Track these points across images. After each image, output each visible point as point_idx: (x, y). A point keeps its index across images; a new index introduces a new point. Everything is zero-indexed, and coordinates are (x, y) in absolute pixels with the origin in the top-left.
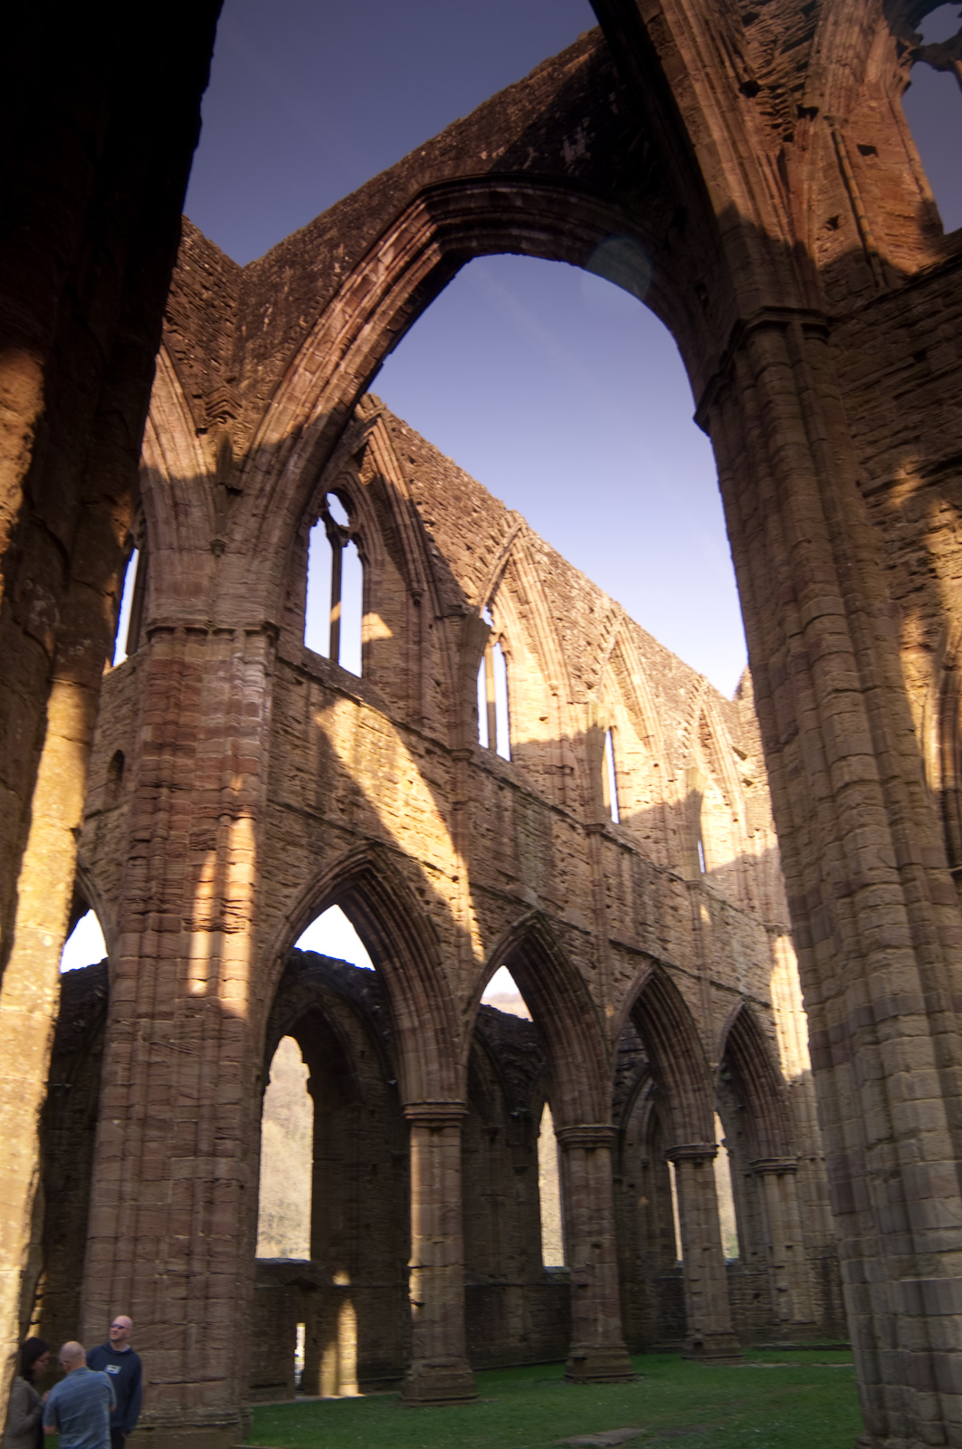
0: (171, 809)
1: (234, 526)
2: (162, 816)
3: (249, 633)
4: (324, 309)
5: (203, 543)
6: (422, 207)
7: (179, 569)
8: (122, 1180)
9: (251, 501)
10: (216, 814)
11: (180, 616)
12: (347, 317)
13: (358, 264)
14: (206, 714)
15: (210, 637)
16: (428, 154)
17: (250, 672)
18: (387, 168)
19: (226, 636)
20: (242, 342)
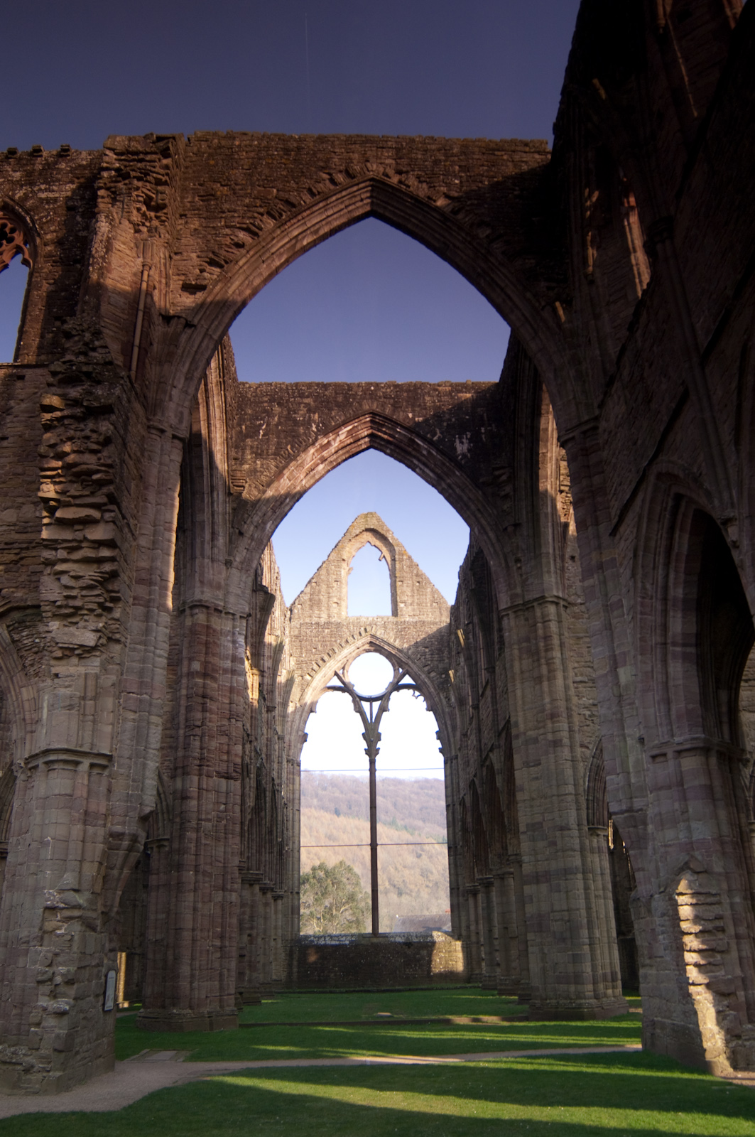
0: (211, 712)
1: (237, 553)
2: (208, 715)
3: (241, 617)
4: (305, 449)
5: (221, 558)
6: (368, 419)
7: (211, 572)
8: (195, 902)
9: (246, 540)
10: (228, 717)
11: (213, 600)
12: (314, 457)
13: (328, 433)
14: (220, 659)
15: (223, 615)
16: (375, 390)
17: (240, 639)
18: (349, 382)
19: (231, 617)
20: (242, 437)
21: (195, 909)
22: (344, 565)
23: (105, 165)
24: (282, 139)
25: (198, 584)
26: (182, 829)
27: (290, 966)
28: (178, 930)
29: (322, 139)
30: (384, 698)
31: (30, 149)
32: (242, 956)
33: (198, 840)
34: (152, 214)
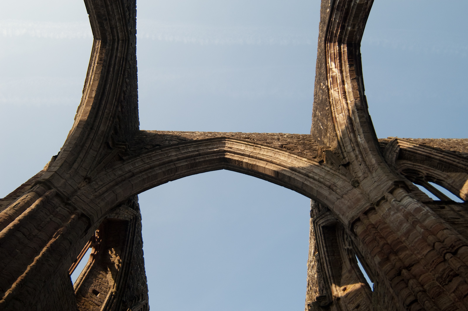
0: (415, 276)
1: (356, 173)
3: (391, 192)
4: (329, 96)
5: (349, 188)
6: (329, 44)
9: (356, 162)
11: (358, 212)
12: (337, 90)
13: (327, 76)
15: (377, 208)
16: (320, 38)
17: (405, 202)
19: (383, 201)
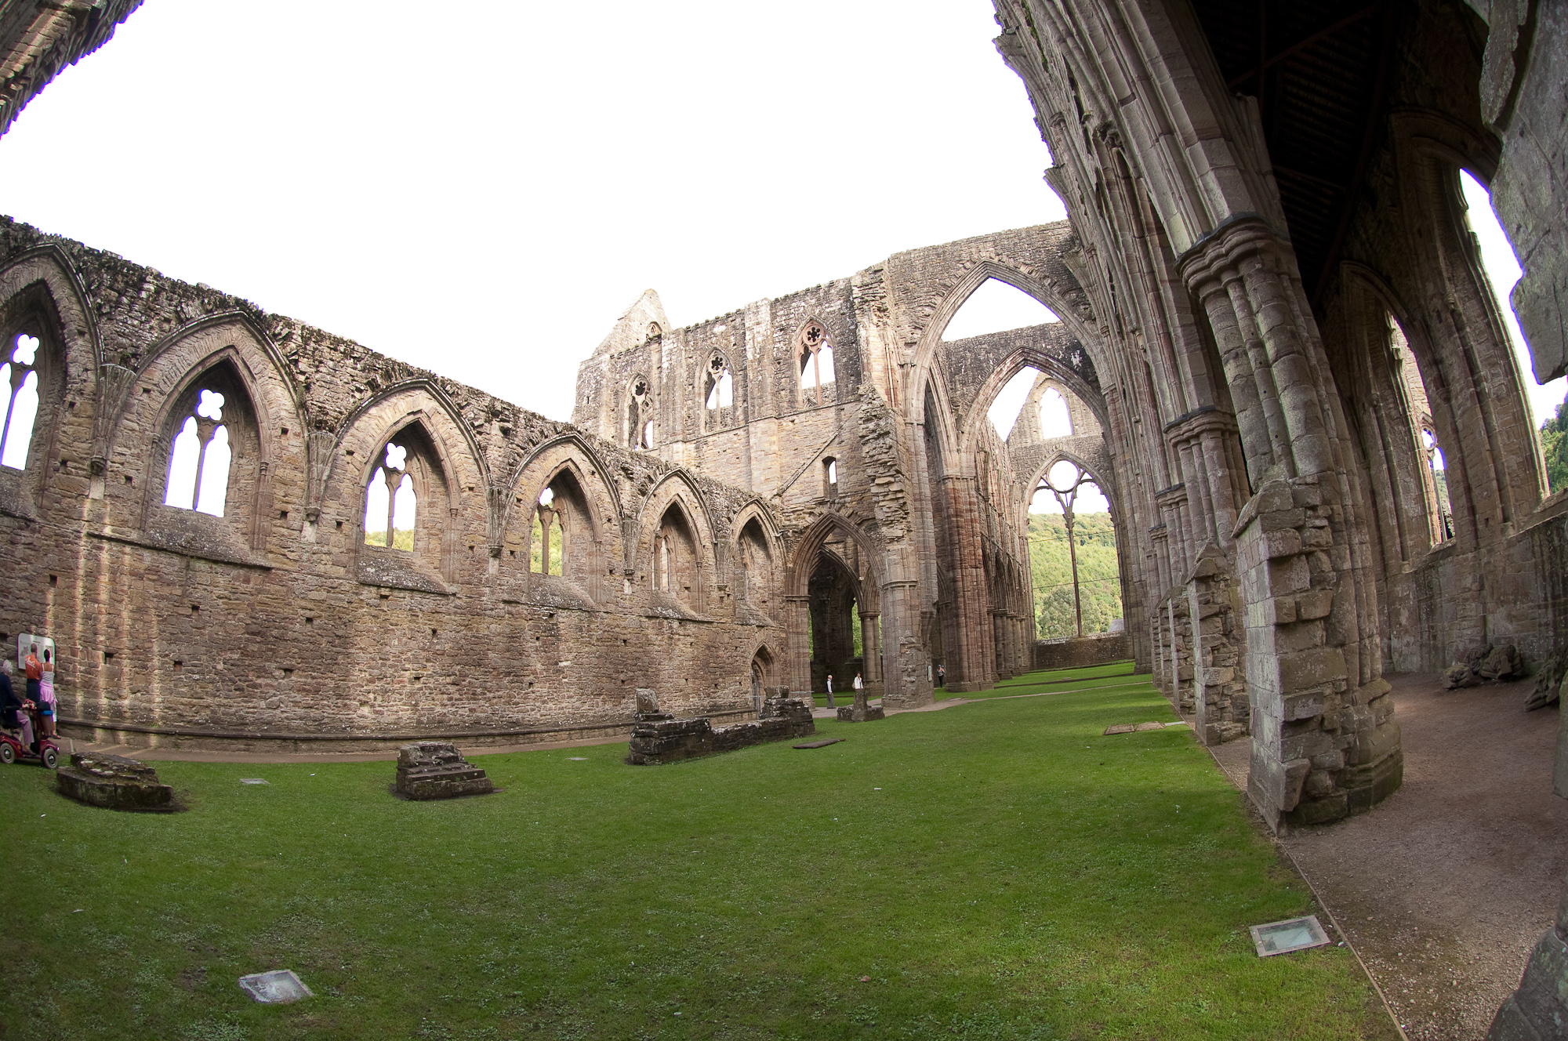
2: (961, 536)
3: (971, 479)
4: (989, 377)
6: (1020, 351)
7: (950, 458)
8: (967, 632)
13: (1000, 364)
14: (963, 505)
17: (972, 492)
19: (965, 480)
20: (952, 375)
21: (967, 635)
22: (1036, 405)
23: (854, 296)
24: (934, 248)
25: (944, 466)
26: (956, 597)
27: (1032, 658)
28: (960, 646)
29: (954, 244)
30: (1073, 490)
31: (815, 286)
32: (998, 656)
33: (965, 601)
34: (882, 314)
